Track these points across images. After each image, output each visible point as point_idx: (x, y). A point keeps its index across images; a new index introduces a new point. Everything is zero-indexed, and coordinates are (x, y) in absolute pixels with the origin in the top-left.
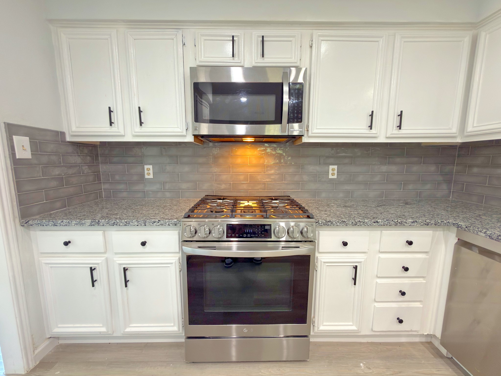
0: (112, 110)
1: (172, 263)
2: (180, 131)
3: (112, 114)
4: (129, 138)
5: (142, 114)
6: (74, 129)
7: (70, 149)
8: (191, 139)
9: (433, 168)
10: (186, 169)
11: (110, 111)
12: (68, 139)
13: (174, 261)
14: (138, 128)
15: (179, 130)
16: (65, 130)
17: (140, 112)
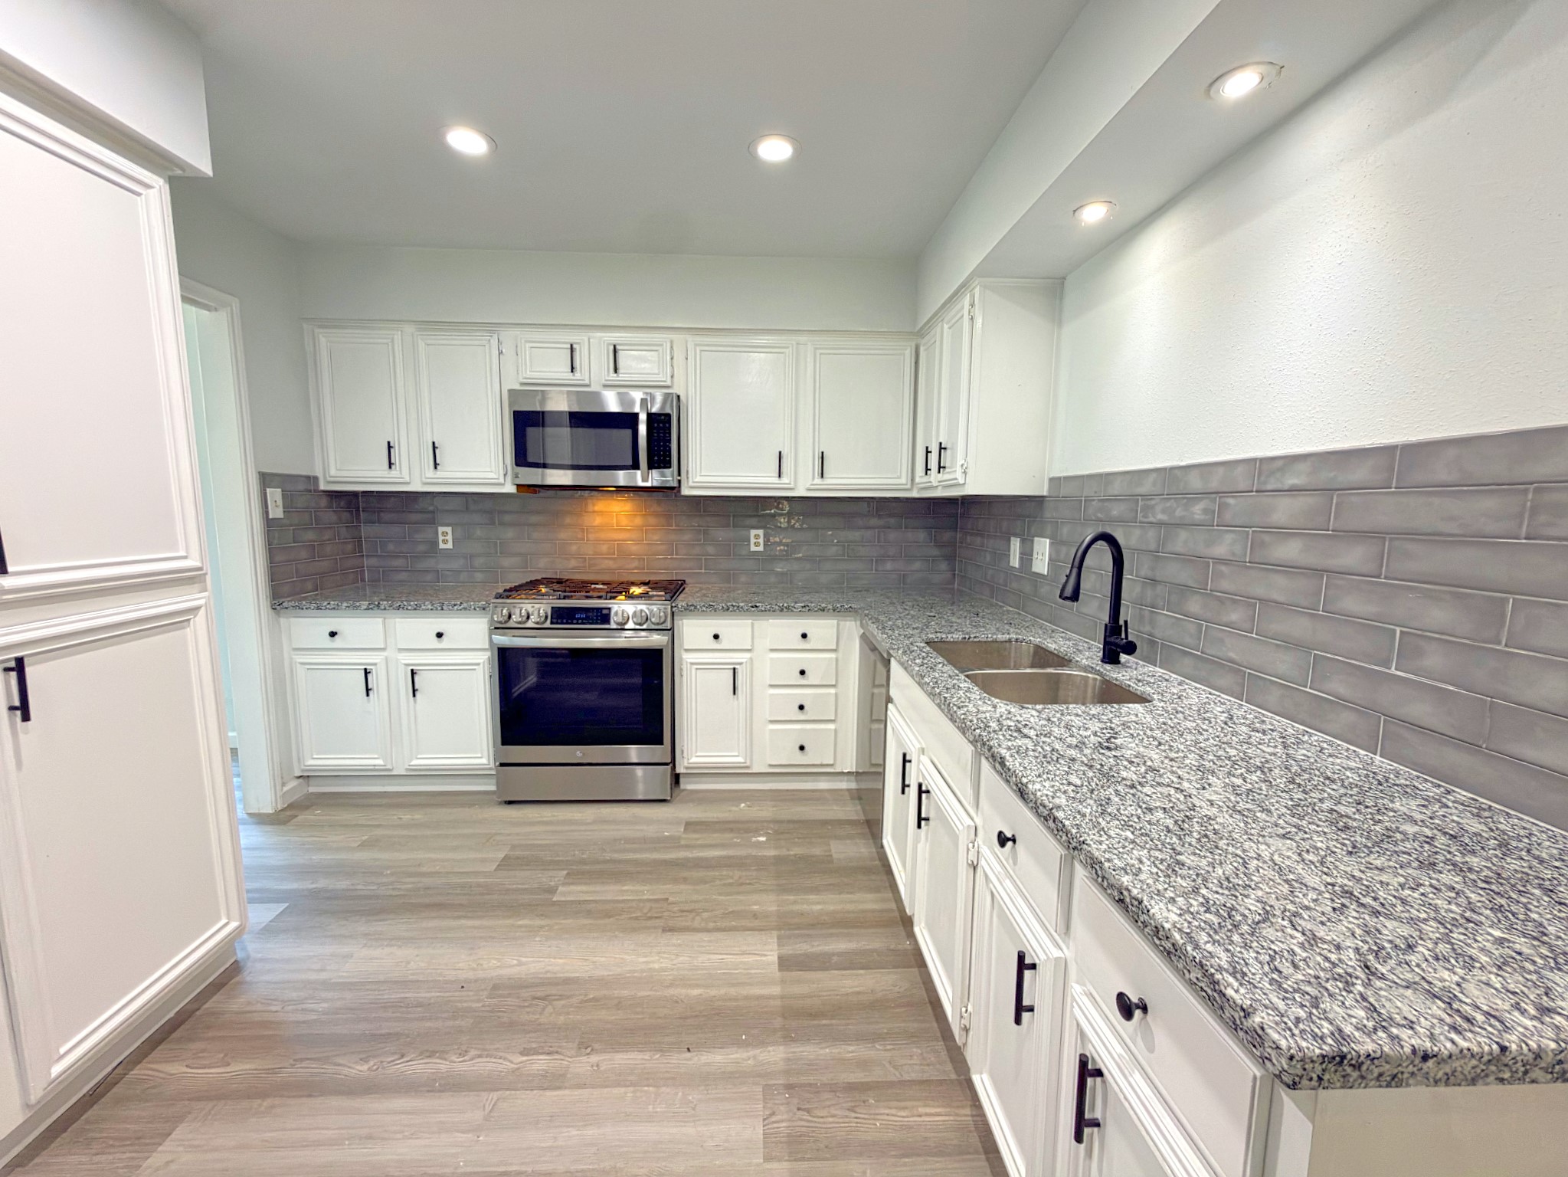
0: (392, 445)
1: (478, 664)
2: (495, 477)
3: (392, 450)
4: (416, 487)
5: (437, 451)
6: (333, 472)
7: (324, 502)
8: (511, 489)
9: (921, 535)
10: (510, 533)
11: (390, 447)
12: (322, 487)
13: (481, 661)
14: (430, 472)
15: (492, 475)
16: (319, 473)
17: (434, 448)
